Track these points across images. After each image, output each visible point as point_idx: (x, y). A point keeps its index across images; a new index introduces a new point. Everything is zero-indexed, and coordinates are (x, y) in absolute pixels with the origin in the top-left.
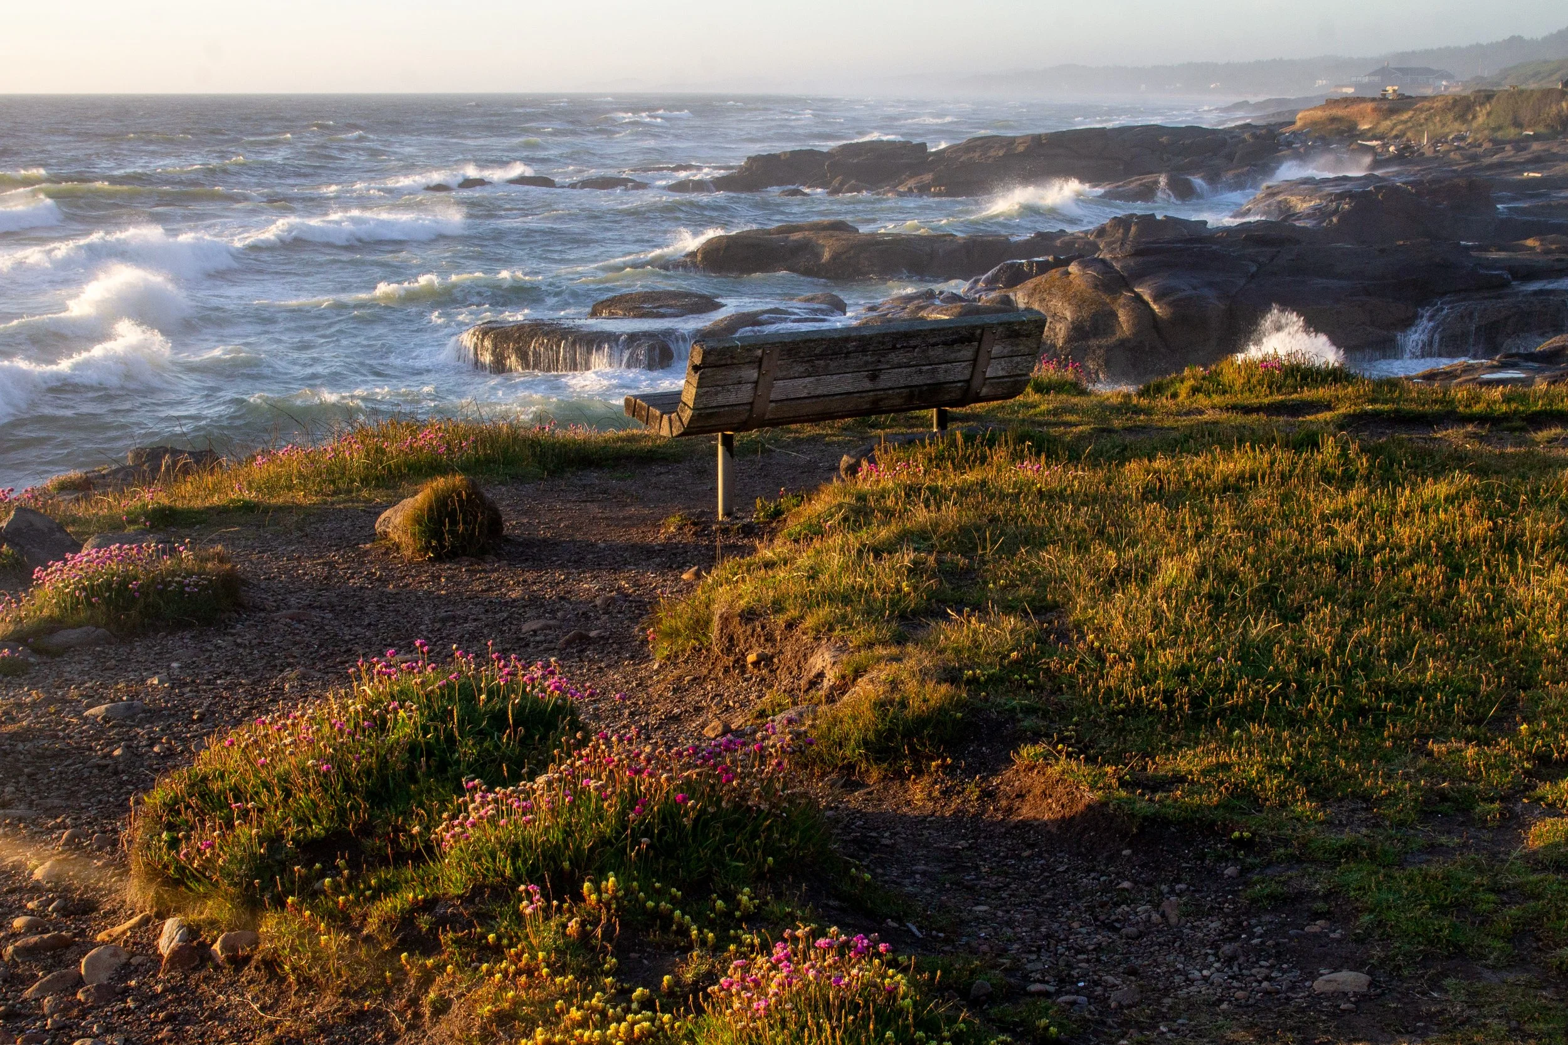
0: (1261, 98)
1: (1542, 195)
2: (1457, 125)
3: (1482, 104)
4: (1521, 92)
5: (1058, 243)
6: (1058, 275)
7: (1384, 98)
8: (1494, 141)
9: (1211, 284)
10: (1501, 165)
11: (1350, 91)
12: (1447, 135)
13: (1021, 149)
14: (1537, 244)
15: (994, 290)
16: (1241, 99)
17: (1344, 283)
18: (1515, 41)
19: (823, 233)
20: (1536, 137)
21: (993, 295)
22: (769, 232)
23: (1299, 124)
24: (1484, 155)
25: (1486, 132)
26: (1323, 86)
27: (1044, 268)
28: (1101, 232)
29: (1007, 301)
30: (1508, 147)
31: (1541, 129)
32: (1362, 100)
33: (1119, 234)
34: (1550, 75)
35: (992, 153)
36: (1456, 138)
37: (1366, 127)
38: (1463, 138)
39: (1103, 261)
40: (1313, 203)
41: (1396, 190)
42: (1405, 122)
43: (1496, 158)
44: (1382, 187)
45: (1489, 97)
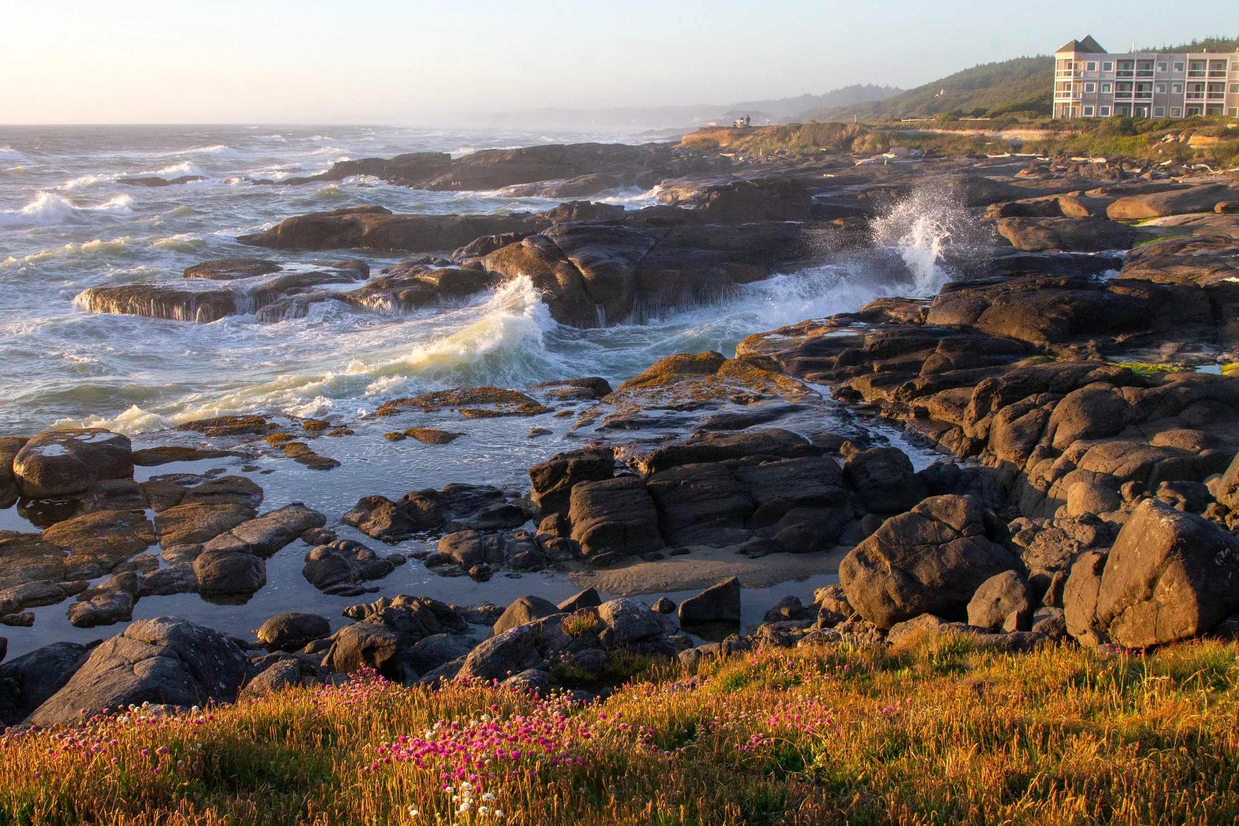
0: (663, 128)
1: (837, 189)
2: (780, 144)
3: (794, 132)
4: (818, 124)
5: (524, 221)
6: (514, 248)
7: (735, 127)
8: (803, 155)
9: (624, 255)
10: (808, 169)
11: (713, 124)
12: (774, 150)
13: (509, 158)
14: (842, 223)
15: (471, 257)
16: (649, 129)
17: (716, 252)
18: (807, 97)
19: (366, 215)
20: (828, 152)
21: (470, 261)
22: (329, 214)
23: (684, 143)
24: (798, 162)
25: (798, 149)
26: (698, 122)
27: (507, 241)
28: (554, 213)
29: (479, 266)
30: (811, 158)
31: (830, 147)
32: (722, 128)
33: (566, 215)
34: (829, 116)
35: (491, 160)
36: (779, 152)
37: (725, 145)
38: (784, 153)
39: (546, 237)
40: (693, 194)
41: (744, 184)
42: (748, 142)
43: (805, 165)
44: (739, 183)
45: (799, 127)
